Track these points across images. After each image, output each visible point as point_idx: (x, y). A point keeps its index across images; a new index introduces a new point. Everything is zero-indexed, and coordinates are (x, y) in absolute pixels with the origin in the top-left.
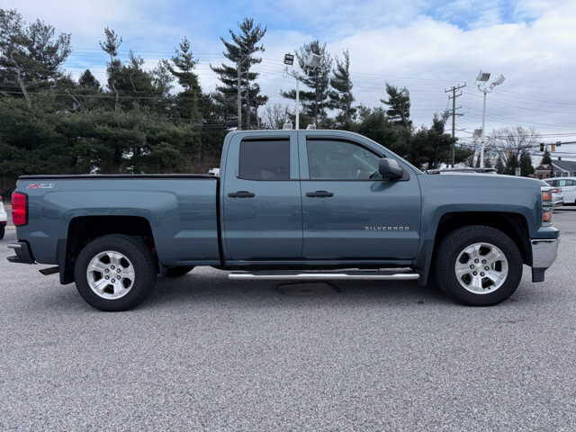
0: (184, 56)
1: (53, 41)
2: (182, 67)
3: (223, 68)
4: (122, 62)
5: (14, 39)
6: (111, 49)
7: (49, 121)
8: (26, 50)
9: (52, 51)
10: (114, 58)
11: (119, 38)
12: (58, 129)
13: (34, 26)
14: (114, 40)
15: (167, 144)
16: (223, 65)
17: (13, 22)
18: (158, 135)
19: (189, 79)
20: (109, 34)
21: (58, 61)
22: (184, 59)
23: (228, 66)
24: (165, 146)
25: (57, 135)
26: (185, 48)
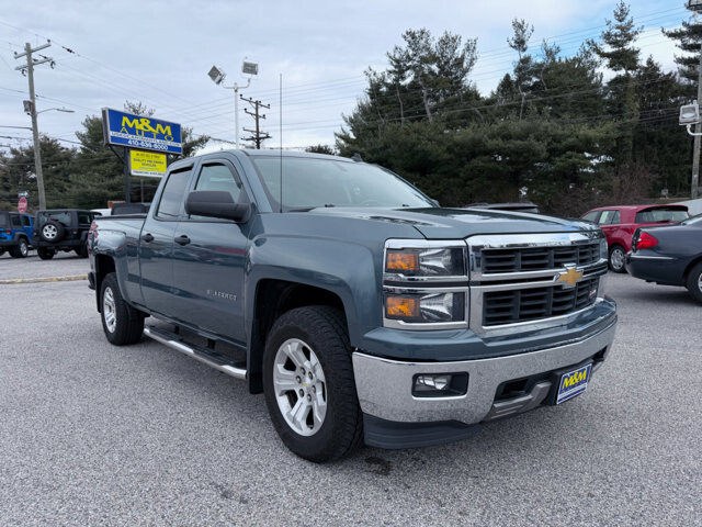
0: (618, 28)
1: (459, 52)
2: (615, 43)
3: (684, 29)
4: (532, 56)
5: (424, 60)
6: (520, 44)
7: (440, 143)
8: (435, 67)
9: (459, 62)
10: (523, 55)
11: (529, 30)
12: (449, 150)
13: (442, 41)
14: (523, 32)
15: (574, 153)
16: (684, 24)
17: (422, 42)
18: (564, 143)
19: (623, 58)
20: (519, 26)
21: (465, 72)
22: (618, 31)
23: (692, 23)
24: (570, 157)
25: (447, 156)
26: (621, 15)
